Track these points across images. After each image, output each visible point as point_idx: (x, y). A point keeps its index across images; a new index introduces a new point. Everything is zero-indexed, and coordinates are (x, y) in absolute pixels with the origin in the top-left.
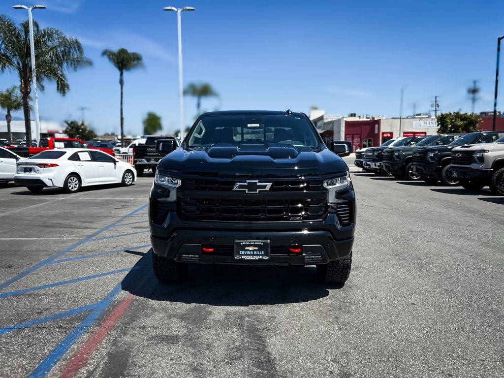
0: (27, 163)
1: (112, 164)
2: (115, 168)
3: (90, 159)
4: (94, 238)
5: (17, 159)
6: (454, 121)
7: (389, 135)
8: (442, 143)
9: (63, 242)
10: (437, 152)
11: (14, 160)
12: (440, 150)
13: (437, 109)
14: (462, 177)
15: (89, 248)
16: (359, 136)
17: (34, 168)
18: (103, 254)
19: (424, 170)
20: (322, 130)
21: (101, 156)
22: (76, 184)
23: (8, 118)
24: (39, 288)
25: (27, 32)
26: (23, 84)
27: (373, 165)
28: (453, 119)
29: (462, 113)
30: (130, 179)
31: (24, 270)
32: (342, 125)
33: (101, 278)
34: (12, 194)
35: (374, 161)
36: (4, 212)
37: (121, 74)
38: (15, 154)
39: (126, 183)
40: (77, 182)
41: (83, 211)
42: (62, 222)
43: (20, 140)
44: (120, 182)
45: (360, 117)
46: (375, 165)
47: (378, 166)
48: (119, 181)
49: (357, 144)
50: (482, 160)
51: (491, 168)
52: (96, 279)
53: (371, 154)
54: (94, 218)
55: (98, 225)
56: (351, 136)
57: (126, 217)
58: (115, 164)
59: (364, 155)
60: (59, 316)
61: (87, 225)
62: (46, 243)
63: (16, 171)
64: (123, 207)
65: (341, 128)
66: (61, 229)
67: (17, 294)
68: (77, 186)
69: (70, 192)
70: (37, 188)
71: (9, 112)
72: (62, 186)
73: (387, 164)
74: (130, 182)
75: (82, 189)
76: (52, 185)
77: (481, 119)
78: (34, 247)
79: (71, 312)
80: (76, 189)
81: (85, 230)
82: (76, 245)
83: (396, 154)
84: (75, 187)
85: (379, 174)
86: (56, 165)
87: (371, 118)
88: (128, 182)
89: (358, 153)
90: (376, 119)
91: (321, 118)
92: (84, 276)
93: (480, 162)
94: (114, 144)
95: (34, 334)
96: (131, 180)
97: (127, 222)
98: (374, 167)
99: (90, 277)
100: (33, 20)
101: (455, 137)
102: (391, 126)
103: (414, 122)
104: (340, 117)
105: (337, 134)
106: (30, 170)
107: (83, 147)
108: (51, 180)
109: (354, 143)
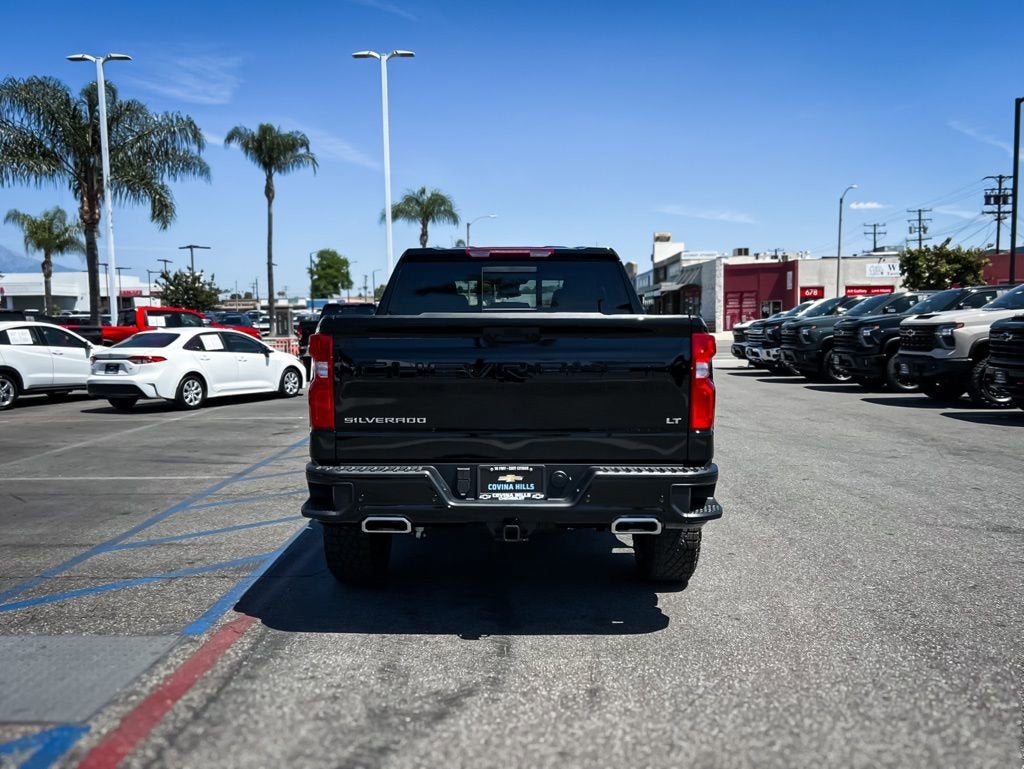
0: (110, 355)
1: (263, 356)
2: (267, 364)
3: (222, 347)
4: (247, 476)
5: (88, 348)
6: (933, 264)
7: (815, 293)
8: (893, 310)
9: (198, 482)
10: (877, 328)
11: (82, 351)
12: (883, 324)
13: (924, 236)
14: (917, 374)
15: (241, 490)
16: (754, 295)
17: (123, 365)
18: (265, 497)
19: (853, 364)
20: (678, 284)
21: (242, 341)
22: (197, 394)
23: (47, 269)
24: (182, 537)
25: (93, 104)
26: (86, 204)
27: (763, 355)
28: (931, 261)
29: (950, 247)
30: (295, 383)
31: (150, 517)
32: (717, 273)
33: (270, 526)
34: (83, 411)
35: (766, 345)
36: (81, 441)
37: (269, 178)
38: (84, 340)
39: (288, 391)
40: (200, 389)
41: (218, 439)
42: (186, 454)
43: (65, 311)
44: (277, 390)
45: (757, 256)
46: (768, 354)
47: (774, 356)
48: (275, 387)
49: (750, 311)
50: (951, 341)
51: (969, 357)
52: (262, 527)
53: (760, 332)
54: (240, 449)
55: (251, 459)
56: (738, 295)
57: (294, 446)
58: (267, 356)
59: (747, 334)
60: (221, 566)
61: (231, 458)
62: (171, 484)
63: (90, 371)
64: (286, 432)
65: (717, 280)
66: (188, 465)
67: (152, 544)
68: (200, 396)
69: (187, 408)
70: (126, 399)
71: (47, 255)
72: (173, 397)
73: (788, 352)
74: (295, 390)
75: (207, 403)
76: (154, 395)
77: (988, 260)
78: (154, 490)
79: (233, 563)
80: (197, 402)
81: (229, 467)
82: (220, 486)
83: (805, 332)
84: (196, 399)
85: (775, 371)
86: (161, 359)
87: (780, 257)
88: (291, 390)
89: (737, 330)
90: (789, 260)
91: (676, 259)
92: (243, 523)
93: (948, 344)
94: (255, 317)
95: (192, 582)
96: (297, 385)
97: (296, 455)
98: (767, 358)
99: (252, 525)
100: (105, 82)
101: (920, 298)
102: (821, 274)
103: (868, 266)
104: (714, 258)
105: (709, 291)
106: (115, 368)
107: (200, 325)
108: (154, 385)
109: (744, 311)
